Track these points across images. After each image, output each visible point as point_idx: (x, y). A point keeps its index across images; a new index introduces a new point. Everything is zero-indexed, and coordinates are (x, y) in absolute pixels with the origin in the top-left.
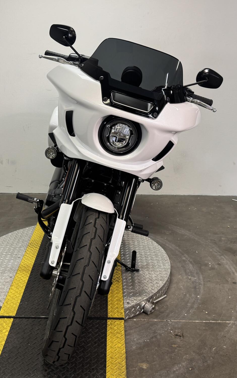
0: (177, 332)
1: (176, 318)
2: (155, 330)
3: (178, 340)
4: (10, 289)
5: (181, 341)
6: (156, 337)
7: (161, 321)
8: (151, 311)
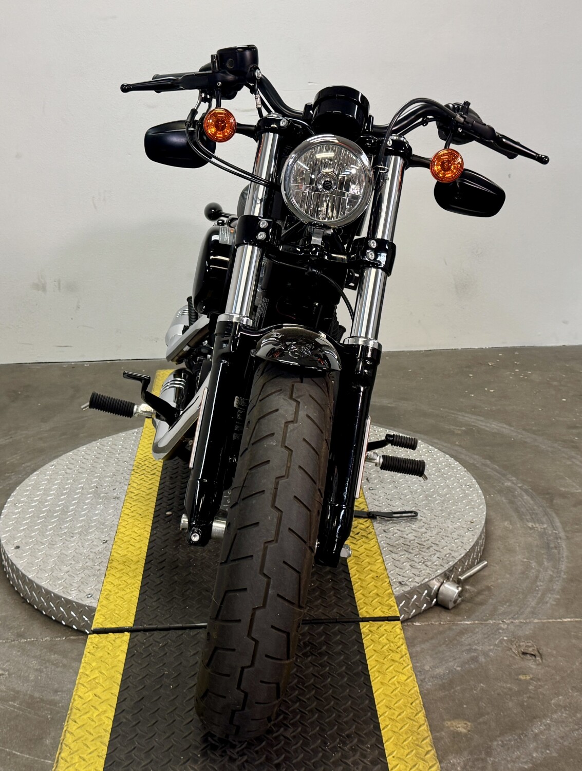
0: (523, 645)
1: (516, 616)
2: (470, 645)
3: (530, 665)
4: (108, 569)
5: (538, 665)
6: (475, 659)
7: (482, 624)
8: (455, 601)
